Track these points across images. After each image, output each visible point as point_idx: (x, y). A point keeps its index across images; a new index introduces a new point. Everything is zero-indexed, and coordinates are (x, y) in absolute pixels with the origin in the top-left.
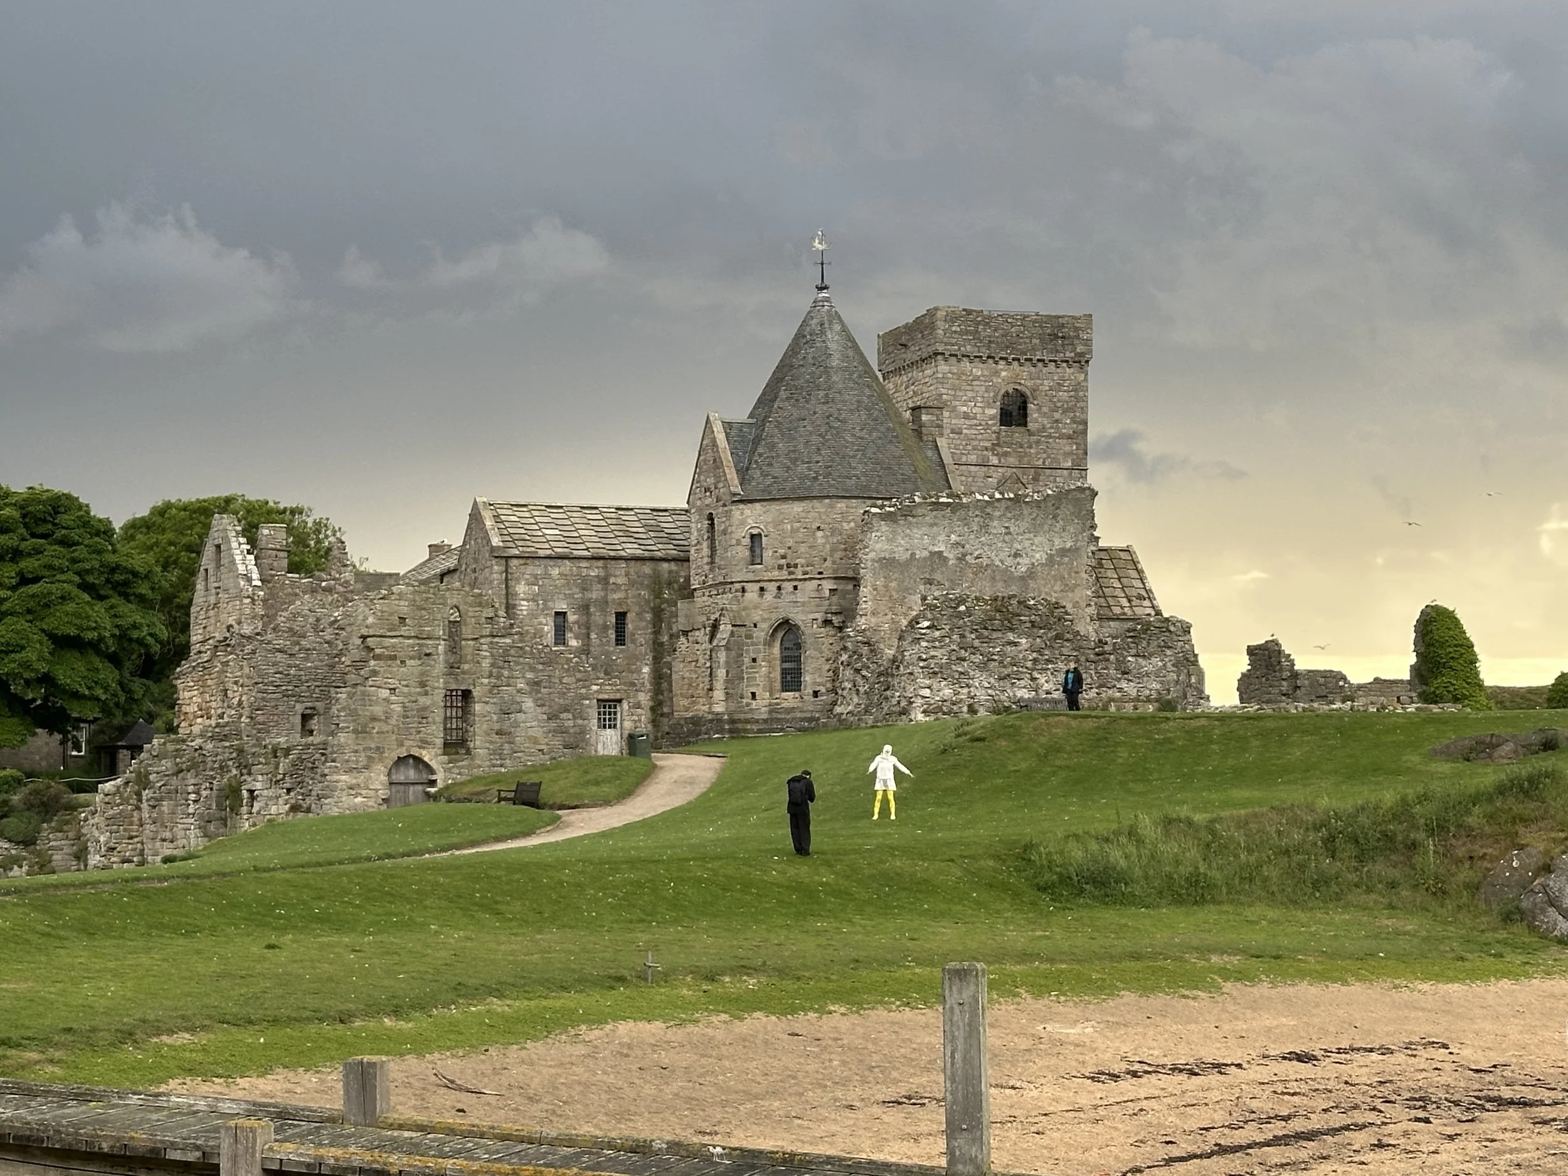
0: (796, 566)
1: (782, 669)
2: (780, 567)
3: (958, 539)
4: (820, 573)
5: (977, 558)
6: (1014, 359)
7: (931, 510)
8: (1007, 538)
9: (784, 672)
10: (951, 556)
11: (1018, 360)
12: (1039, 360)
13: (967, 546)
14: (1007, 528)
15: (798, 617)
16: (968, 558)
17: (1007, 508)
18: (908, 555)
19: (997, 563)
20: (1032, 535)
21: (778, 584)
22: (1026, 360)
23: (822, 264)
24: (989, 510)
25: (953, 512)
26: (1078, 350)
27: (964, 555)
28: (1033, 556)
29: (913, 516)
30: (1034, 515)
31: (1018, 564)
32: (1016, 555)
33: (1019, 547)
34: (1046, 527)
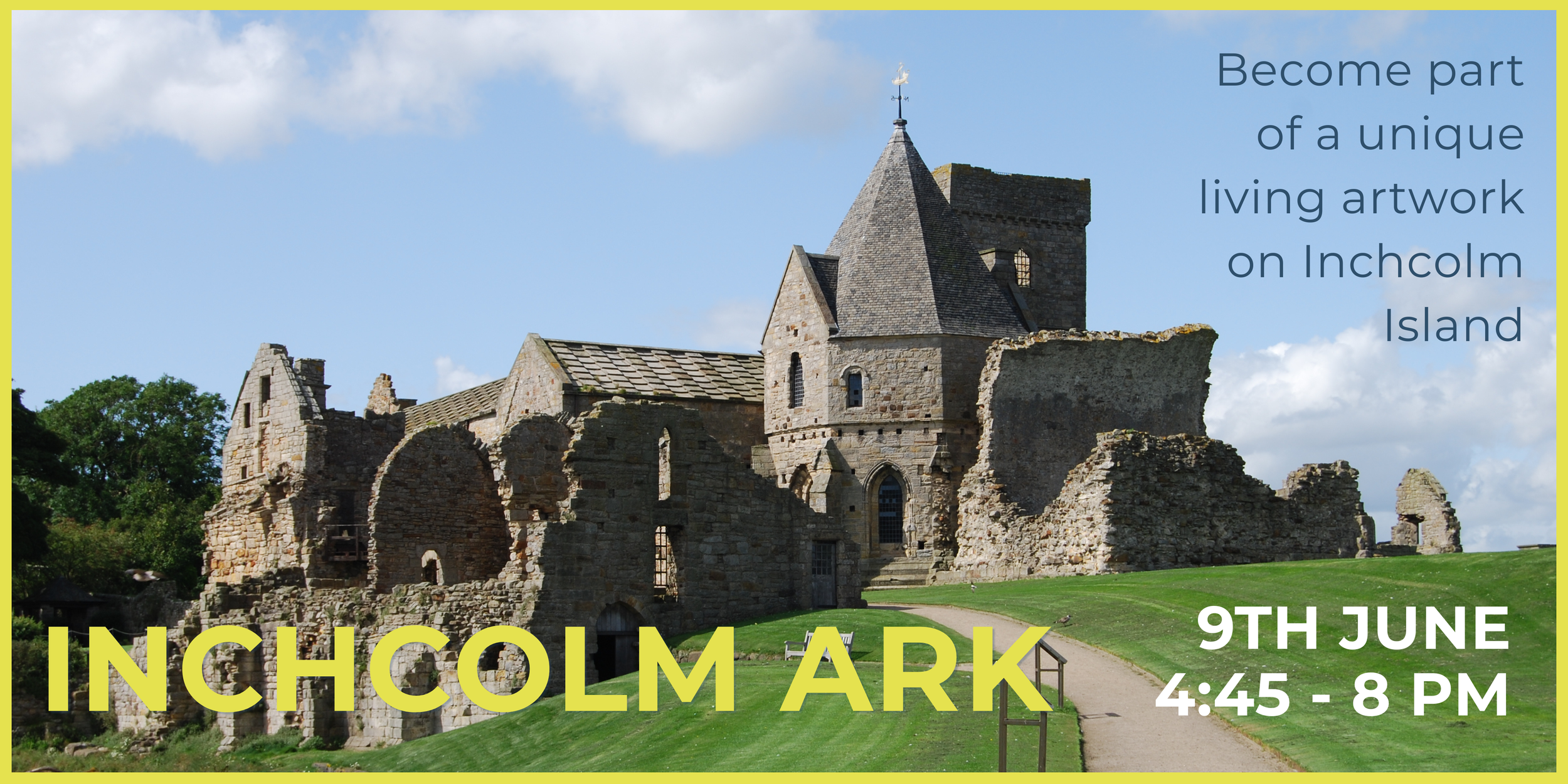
0: (901, 408)
1: (880, 518)
2: (884, 410)
3: (1082, 381)
4: (927, 416)
5: (1098, 402)
6: (1020, 219)
7: (1060, 350)
8: (1128, 381)
9: (882, 521)
10: (1074, 399)
11: (1024, 220)
12: (1043, 222)
13: (1090, 389)
14: (1129, 370)
15: (903, 462)
16: (1090, 401)
17: (1132, 349)
18: (1033, 396)
19: (1117, 407)
20: (1151, 380)
21: (879, 427)
22: (1032, 220)
23: (900, 98)
24: (1113, 351)
25: (1081, 351)
26: (1078, 213)
27: (1087, 397)
28: (1150, 402)
29: (1043, 355)
30: (1156, 357)
31: (1136, 409)
32: (1135, 400)
33: (1139, 392)
34: (1165, 371)
